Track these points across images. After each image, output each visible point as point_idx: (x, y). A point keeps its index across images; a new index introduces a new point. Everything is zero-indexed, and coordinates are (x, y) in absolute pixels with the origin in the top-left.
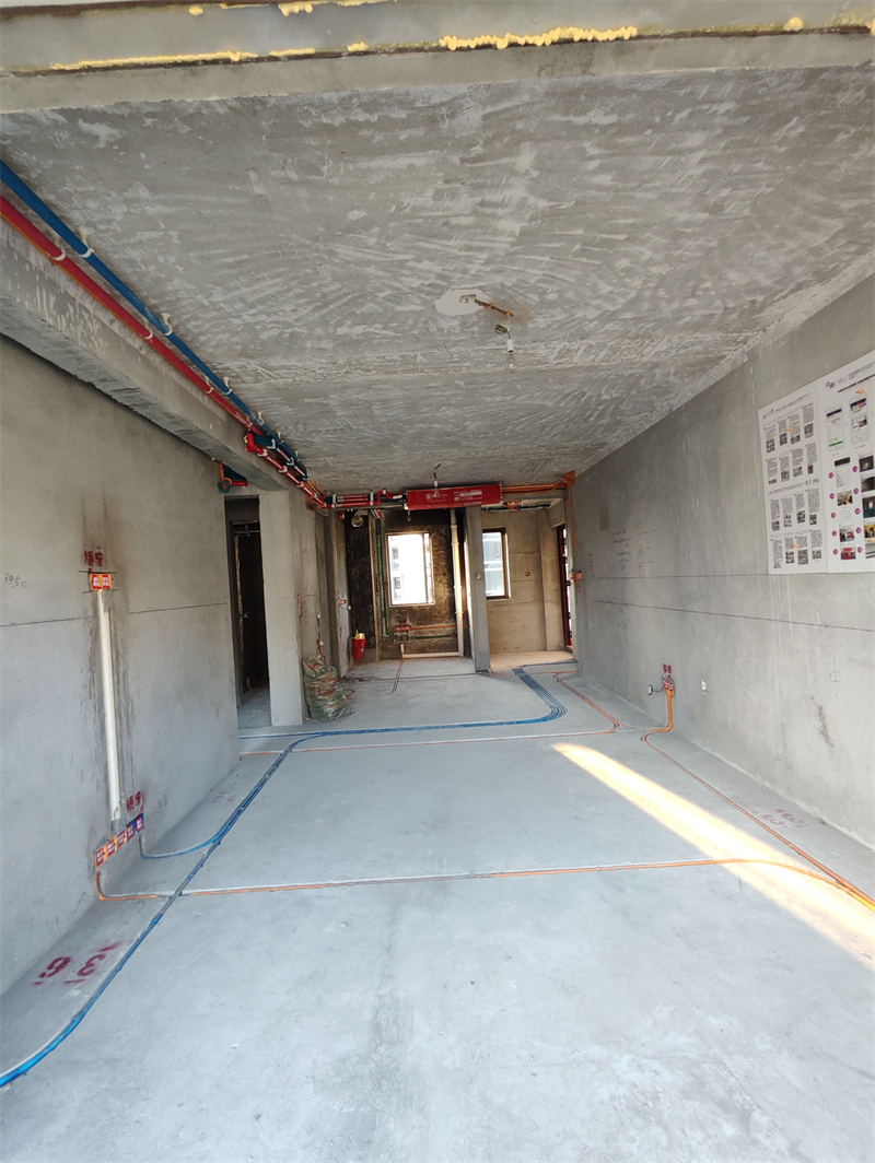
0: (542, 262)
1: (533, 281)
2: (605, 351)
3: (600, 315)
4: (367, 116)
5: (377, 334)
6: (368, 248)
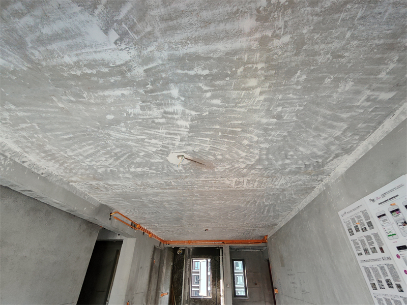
0: (207, 141)
1: (207, 150)
2: (257, 183)
3: (246, 166)
4: (91, 71)
5: (148, 172)
6: (124, 133)
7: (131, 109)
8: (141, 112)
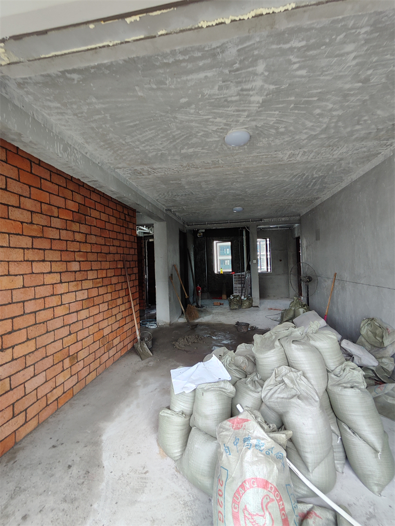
0: (275, 114)
1: (271, 123)
2: (313, 154)
3: (308, 137)
4: (184, 57)
5: (200, 152)
6: (191, 114)
7: (209, 90)
8: (217, 92)
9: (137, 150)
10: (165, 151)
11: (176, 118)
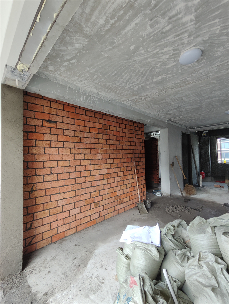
6: (143, 54)
7: (144, 32)
8: (151, 30)
9: (126, 88)
10: (142, 84)
11: (135, 60)
